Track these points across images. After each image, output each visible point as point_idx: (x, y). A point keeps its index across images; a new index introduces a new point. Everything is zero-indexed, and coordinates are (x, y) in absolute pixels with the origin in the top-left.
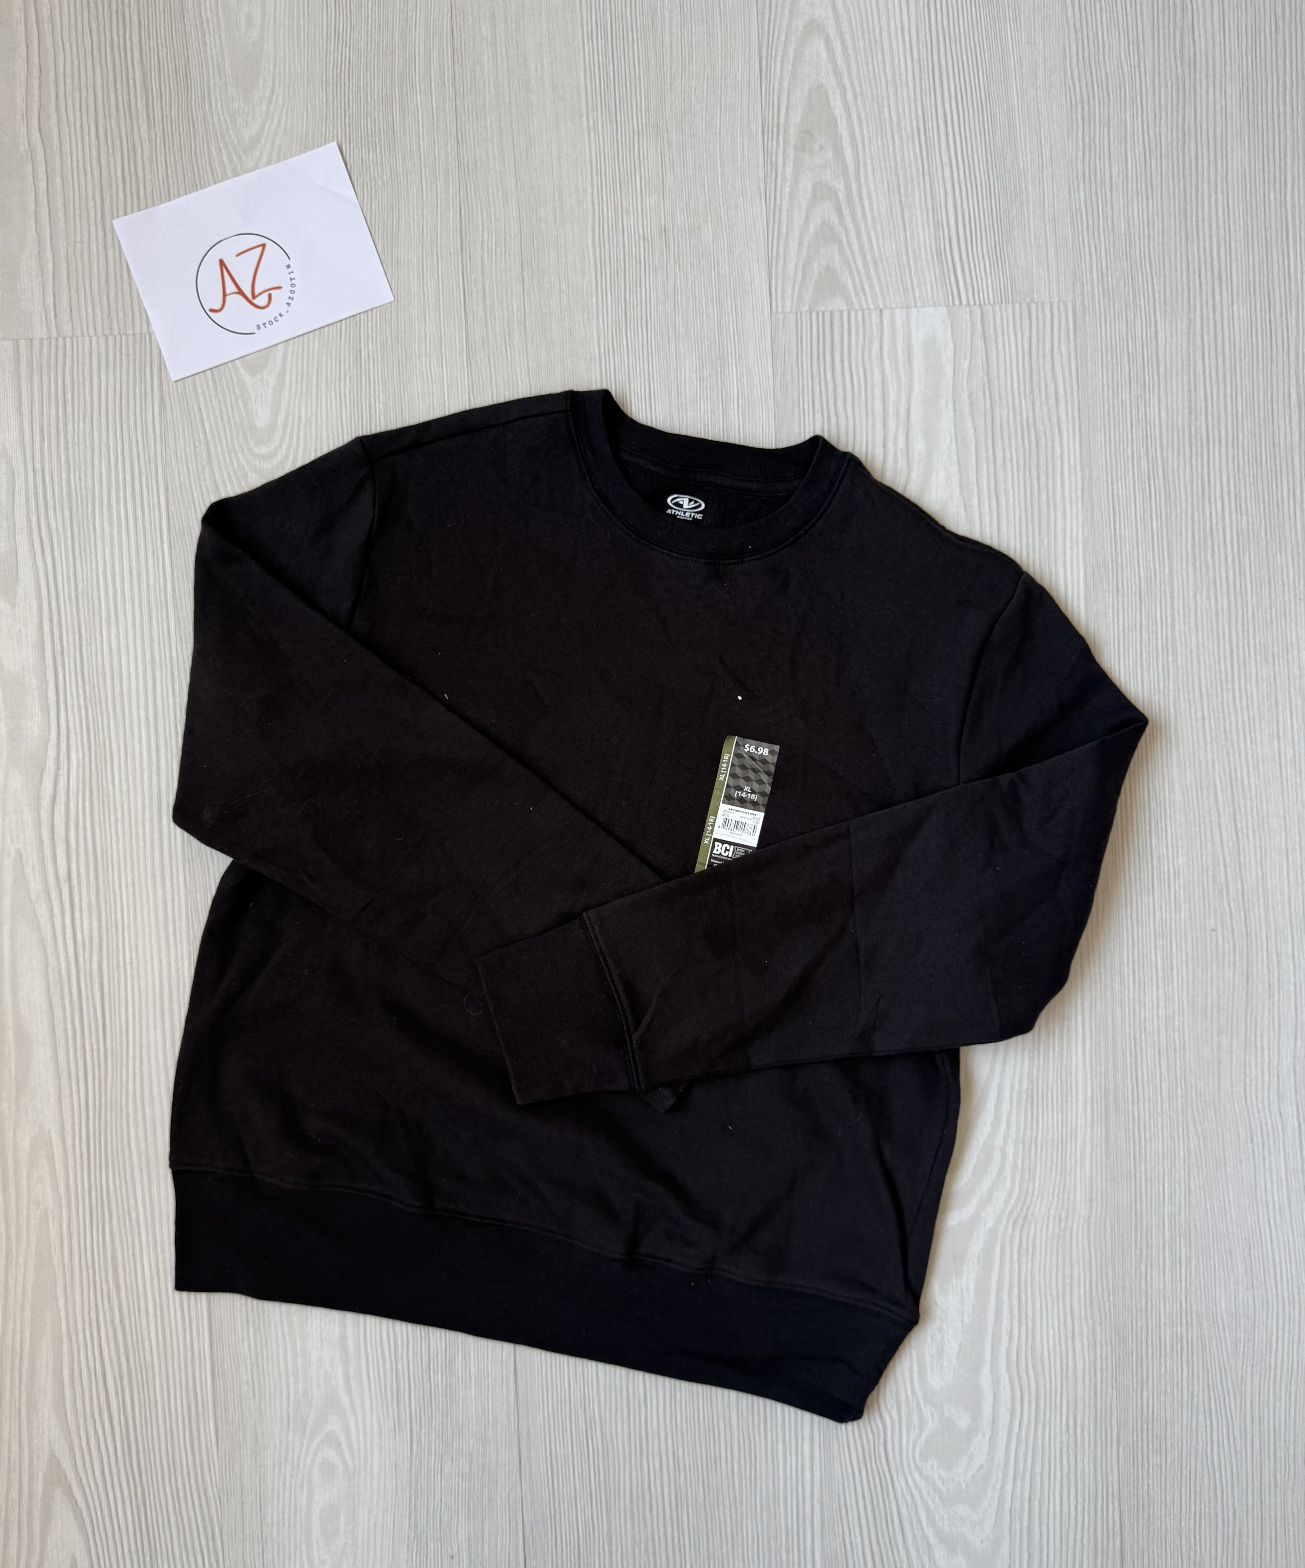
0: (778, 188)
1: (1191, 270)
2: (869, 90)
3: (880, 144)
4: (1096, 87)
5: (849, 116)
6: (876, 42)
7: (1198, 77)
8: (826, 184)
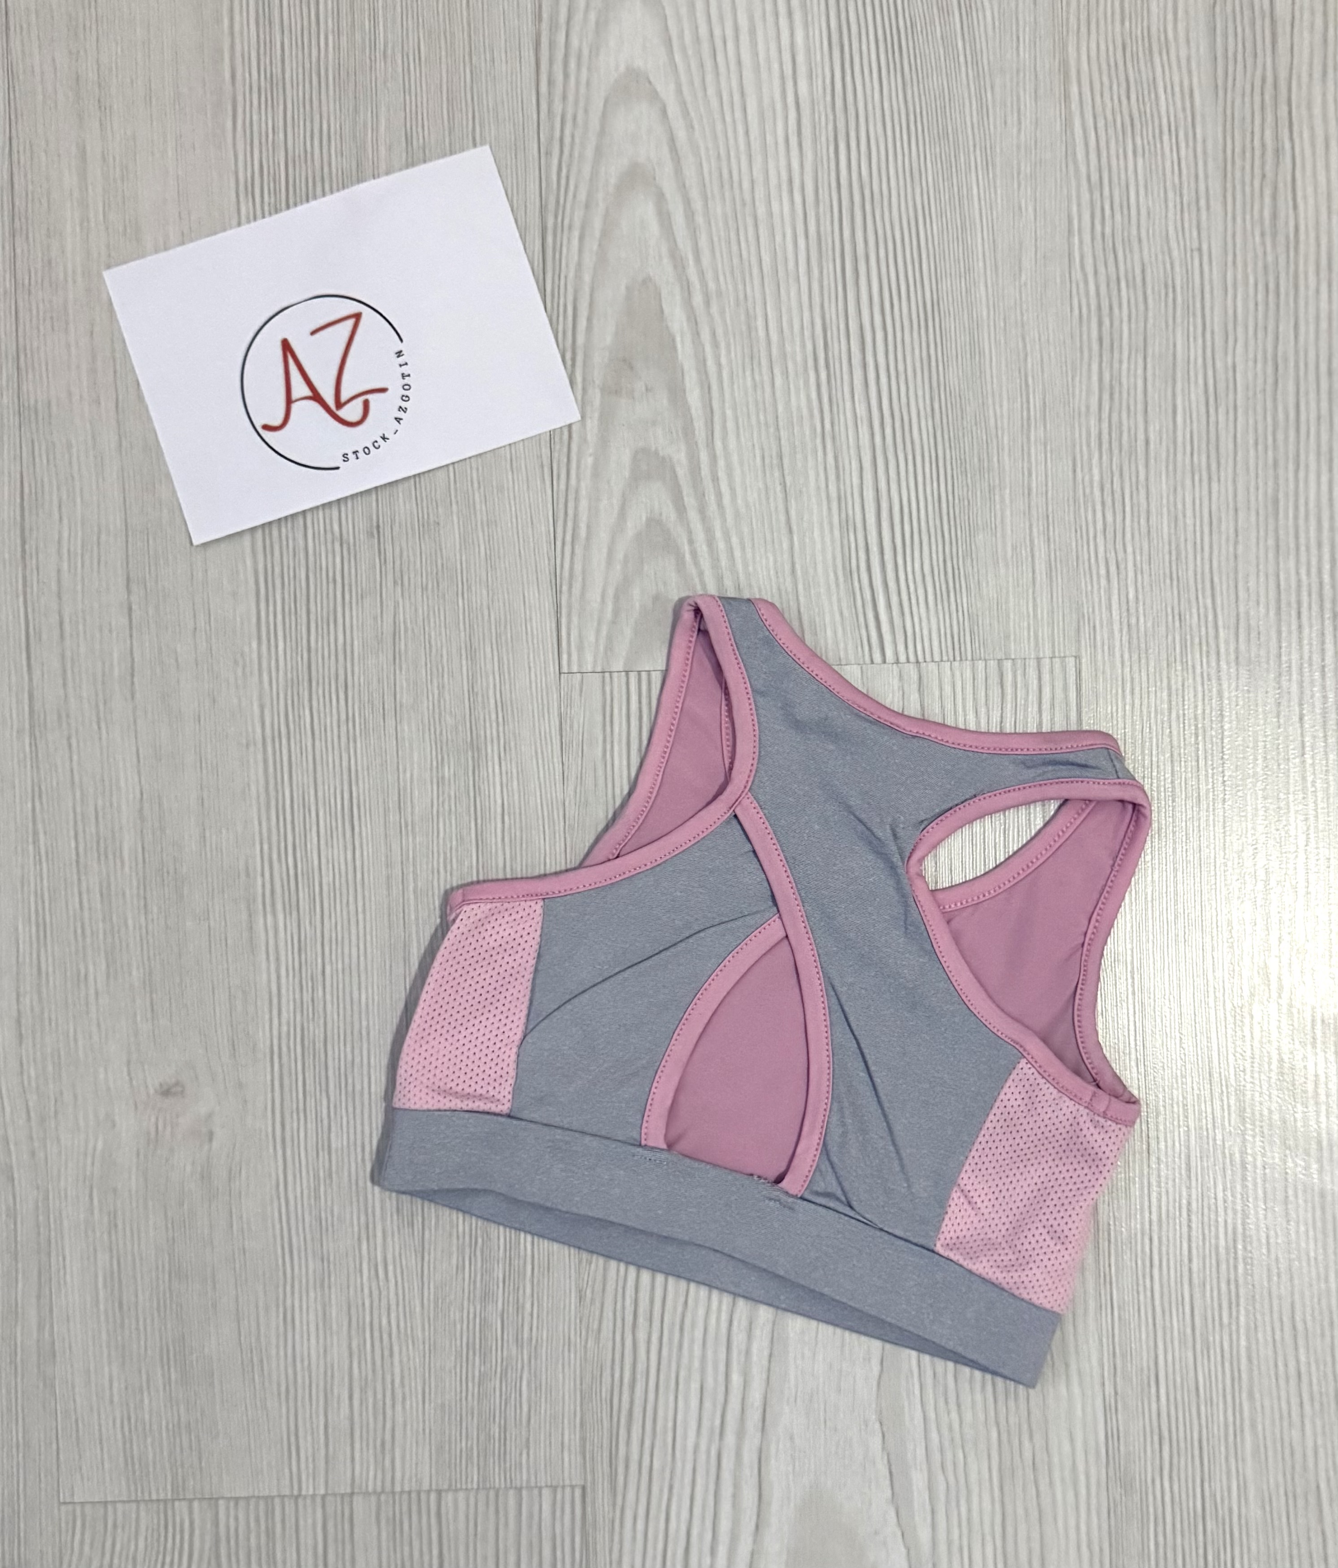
0: (573, 456)
2: (730, 287)
4: (1123, 284)
6: (744, 204)
7: (1302, 268)
8: (656, 453)
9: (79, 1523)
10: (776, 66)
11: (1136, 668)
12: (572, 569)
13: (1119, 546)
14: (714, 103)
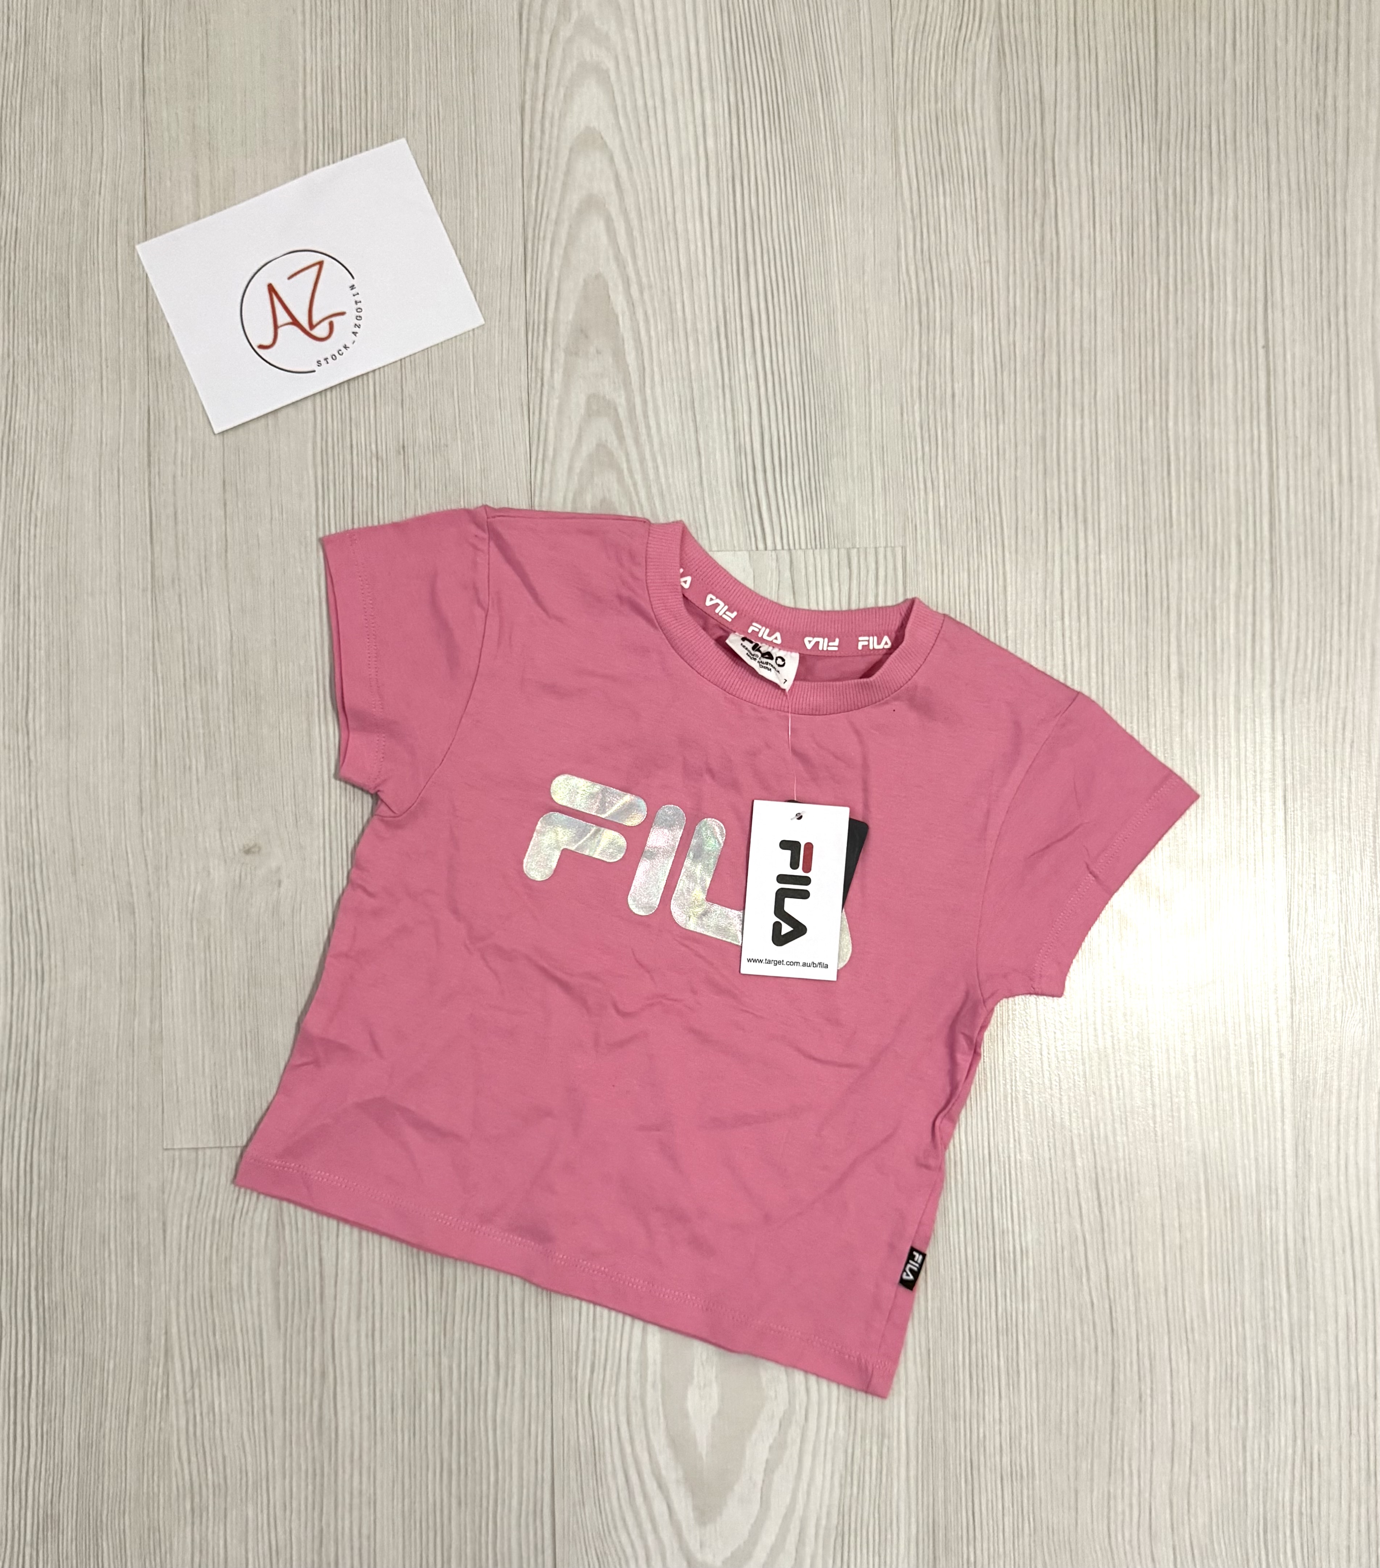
0: (545, 400)
1: (1049, 511)
2: (658, 281)
3: (671, 349)
4: (936, 284)
5: (633, 313)
6: (668, 224)
7: (1062, 276)
8: (604, 397)
9: (177, 1163)
10: (691, 127)
11: (945, 556)
12: (542, 479)
13: (934, 468)
14: (647, 152)
